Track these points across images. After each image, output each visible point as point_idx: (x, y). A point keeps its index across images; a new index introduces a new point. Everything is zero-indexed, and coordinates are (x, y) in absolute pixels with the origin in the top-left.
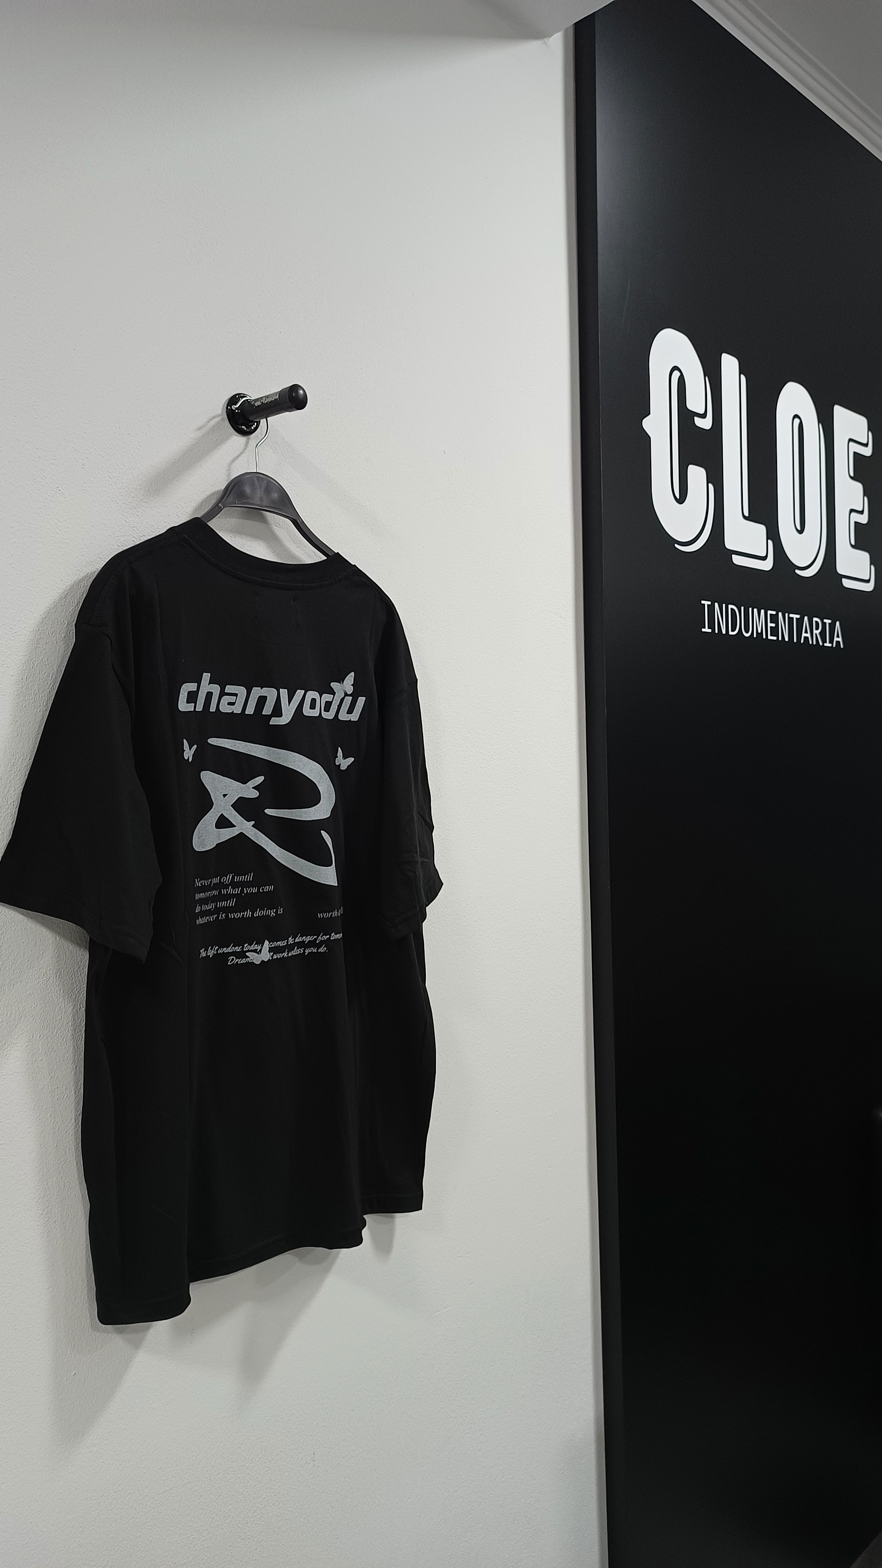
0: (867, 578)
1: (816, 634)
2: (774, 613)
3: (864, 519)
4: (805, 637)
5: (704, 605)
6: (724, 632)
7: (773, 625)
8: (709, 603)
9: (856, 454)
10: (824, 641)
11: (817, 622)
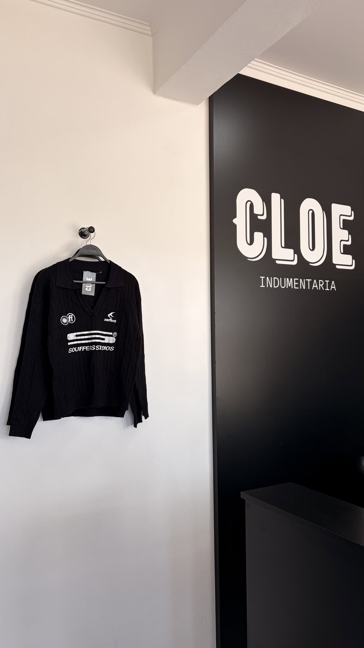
0: (351, 264)
1: (321, 286)
2: (298, 279)
3: (349, 243)
4: (314, 287)
5: (261, 278)
6: (271, 286)
7: (297, 283)
8: (264, 277)
9: (344, 220)
10: (325, 287)
11: (321, 282)
